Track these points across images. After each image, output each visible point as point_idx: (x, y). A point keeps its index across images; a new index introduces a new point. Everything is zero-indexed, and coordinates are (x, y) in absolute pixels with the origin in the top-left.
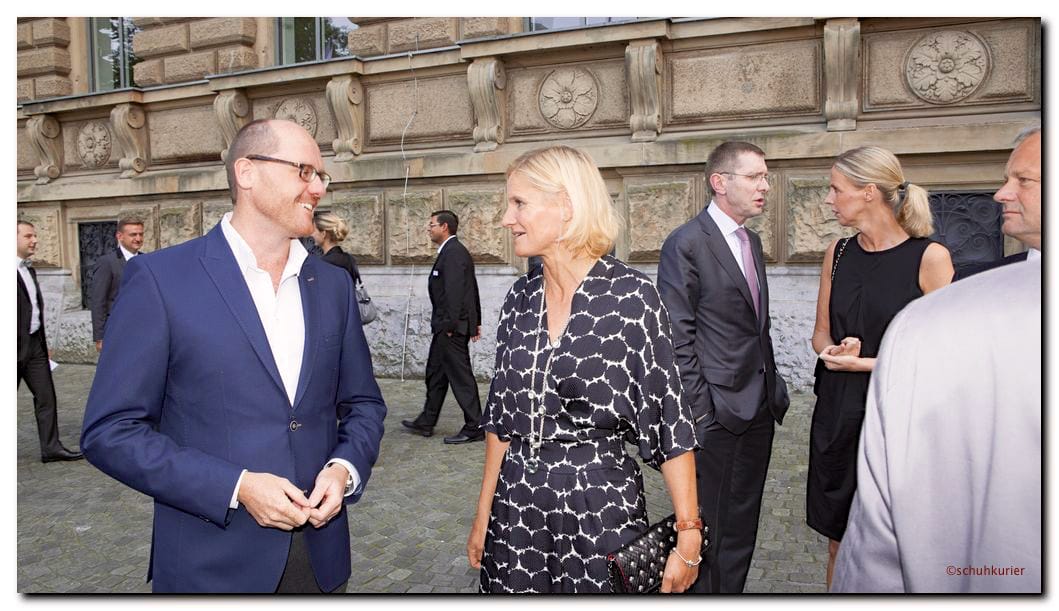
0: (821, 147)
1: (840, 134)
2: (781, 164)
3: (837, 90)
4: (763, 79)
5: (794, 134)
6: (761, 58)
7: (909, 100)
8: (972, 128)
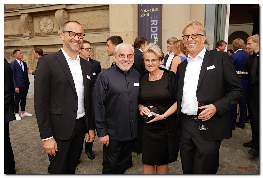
0: (23, 44)
1: (26, 41)
2: (19, 47)
3: (27, 30)
4: (16, 27)
5: (19, 40)
6: (15, 22)
7: (41, 33)
8: (47, 40)
